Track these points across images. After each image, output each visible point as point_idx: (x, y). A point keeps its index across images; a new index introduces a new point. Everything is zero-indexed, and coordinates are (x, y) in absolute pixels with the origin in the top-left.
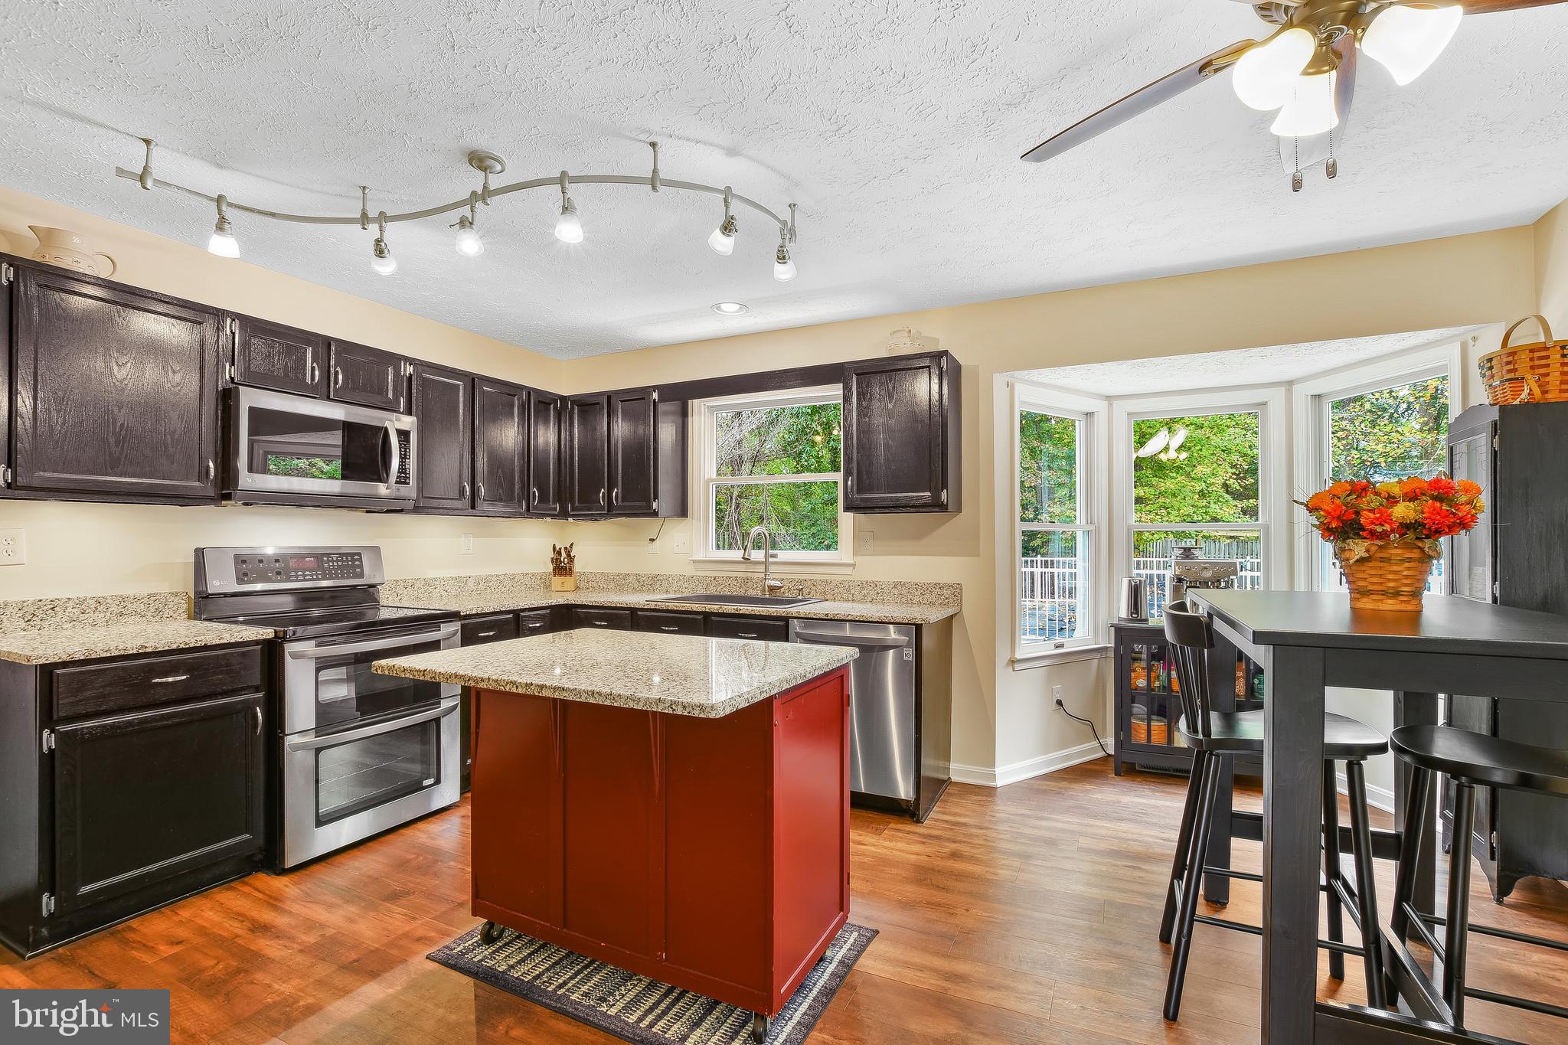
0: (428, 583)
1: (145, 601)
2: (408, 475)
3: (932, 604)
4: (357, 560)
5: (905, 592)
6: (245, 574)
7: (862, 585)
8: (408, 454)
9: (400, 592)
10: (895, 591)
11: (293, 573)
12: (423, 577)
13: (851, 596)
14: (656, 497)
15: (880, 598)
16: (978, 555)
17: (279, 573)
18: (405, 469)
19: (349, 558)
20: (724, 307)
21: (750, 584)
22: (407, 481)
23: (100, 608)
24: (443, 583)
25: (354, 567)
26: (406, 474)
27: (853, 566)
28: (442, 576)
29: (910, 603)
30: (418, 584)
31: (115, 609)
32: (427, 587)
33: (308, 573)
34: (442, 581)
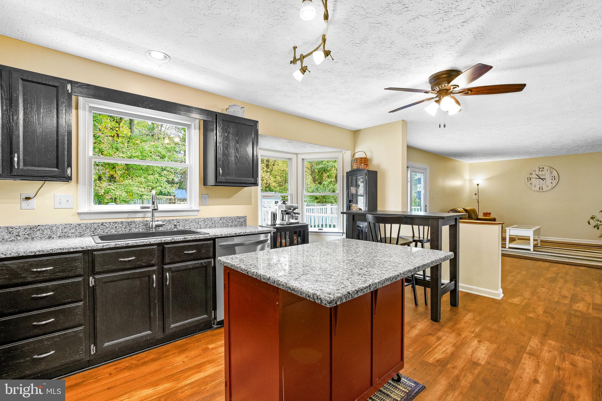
3: (236, 226)
5: (225, 222)
7: (204, 220)
10: (221, 222)
13: (199, 226)
14: (70, 165)
15: (214, 225)
16: (251, 204)
20: (153, 53)
21: (133, 225)
27: (198, 211)
29: (227, 226)
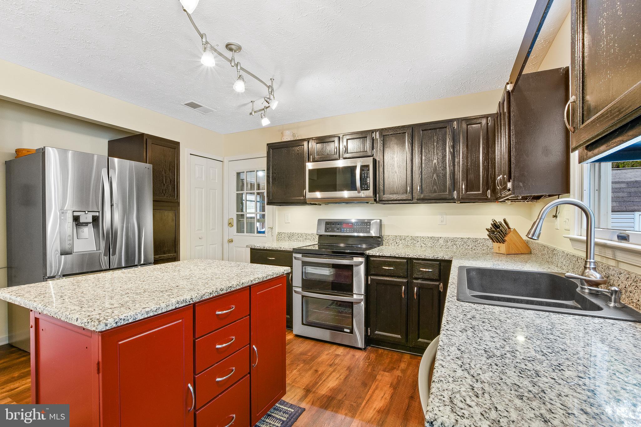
0: (414, 239)
1: (311, 235)
2: (368, 186)
4: (368, 225)
6: (328, 229)
8: (368, 176)
9: (398, 242)
11: (343, 229)
12: (410, 235)
17: (338, 229)
18: (367, 183)
19: (365, 224)
22: (368, 188)
23: (302, 237)
24: (422, 239)
25: (367, 228)
26: (367, 185)
28: (422, 236)
30: (407, 239)
31: (305, 237)
32: (413, 241)
33: (348, 230)
34: (422, 238)
